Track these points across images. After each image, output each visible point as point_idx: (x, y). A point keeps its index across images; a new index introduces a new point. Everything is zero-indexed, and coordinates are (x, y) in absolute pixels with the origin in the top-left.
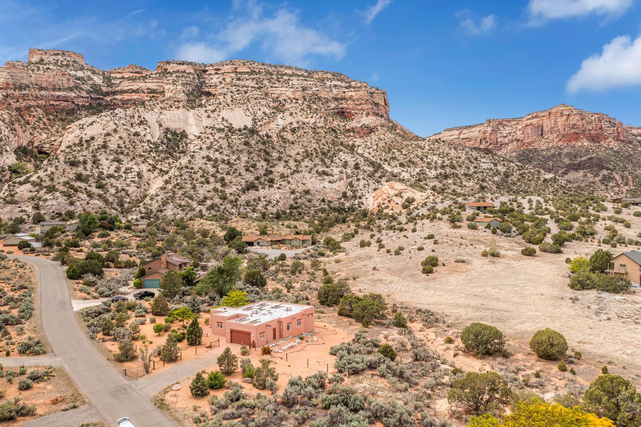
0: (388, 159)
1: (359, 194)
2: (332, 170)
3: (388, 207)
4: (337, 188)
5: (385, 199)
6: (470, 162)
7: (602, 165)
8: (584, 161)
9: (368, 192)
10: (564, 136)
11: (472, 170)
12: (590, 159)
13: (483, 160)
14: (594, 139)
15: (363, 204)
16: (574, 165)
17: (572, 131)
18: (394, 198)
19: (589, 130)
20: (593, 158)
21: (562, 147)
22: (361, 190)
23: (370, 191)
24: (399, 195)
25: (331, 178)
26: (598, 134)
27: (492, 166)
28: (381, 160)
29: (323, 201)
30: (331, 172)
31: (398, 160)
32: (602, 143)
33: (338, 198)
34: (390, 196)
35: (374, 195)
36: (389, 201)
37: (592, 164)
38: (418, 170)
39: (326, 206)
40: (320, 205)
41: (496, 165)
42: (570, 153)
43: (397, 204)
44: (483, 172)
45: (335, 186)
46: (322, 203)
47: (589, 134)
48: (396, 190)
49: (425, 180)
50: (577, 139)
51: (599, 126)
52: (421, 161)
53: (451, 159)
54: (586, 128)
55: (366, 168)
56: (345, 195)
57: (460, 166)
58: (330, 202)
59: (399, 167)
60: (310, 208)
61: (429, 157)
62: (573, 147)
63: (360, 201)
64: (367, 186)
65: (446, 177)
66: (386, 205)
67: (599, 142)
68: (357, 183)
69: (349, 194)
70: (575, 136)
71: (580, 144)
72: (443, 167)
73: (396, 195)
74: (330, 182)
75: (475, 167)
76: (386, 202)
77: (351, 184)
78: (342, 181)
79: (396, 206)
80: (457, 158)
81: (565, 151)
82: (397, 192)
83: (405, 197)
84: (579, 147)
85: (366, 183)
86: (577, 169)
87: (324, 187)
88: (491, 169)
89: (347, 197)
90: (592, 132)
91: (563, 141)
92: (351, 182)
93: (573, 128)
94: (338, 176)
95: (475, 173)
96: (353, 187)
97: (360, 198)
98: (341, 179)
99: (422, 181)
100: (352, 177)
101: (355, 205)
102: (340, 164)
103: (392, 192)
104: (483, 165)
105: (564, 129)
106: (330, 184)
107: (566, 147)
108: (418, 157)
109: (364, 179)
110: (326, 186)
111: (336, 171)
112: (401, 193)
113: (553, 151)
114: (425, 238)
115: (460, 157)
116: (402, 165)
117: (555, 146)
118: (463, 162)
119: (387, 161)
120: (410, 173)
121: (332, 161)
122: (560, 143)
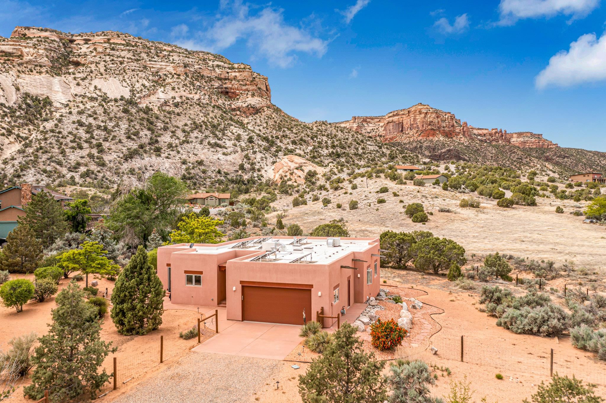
0: (279, 137)
1: (257, 167)
2: (224, 142)
3: (290, 179)
4: (233, 161)
5: (287, 172)
6: (357, 143)
7: (460, 156)
8: (444, 152)
9: (267, 165)
10: (422, 131)
11: (360, 151)
12: (449, 151)
13: (368, 143)
14: (448, 135)
15: (262, 177)
16: (435, 156)
17: (430, 127)
18: (295, 171)
19: (443, 127)
20: (452, 150)
21: (422, 141)
22: (259, 163)
23: (268, 163)
24: (300, 168)
25: (225, 150)
26: (451, 131)
27: (377, 148)
28: (272, 137)
29: (219, 172)
30: (224, 144)
31: (290, 138)
32: (454, 139)
33: (235, 171)
34: (291, 168)
35: (273, 167)
36: (291, 174)
37: (451, 155)
38: (310, 148)
39: (222, 178)
40: (216, 176)
41: (380, 148)
42: (429, 146)
43: (300, 177)
44: (371, 153)
45: (229, 158)
46: (218, 175)
47: (443, 130)
48: (296, 163)
49: (320, 157)
50: (433, 135)
51: (451, 124)
52: (312, 140)
53: (340, 140)
54: (440, 126)
55: (260, 142)
56: (242, 167)
57: (349, 147)
58: (227, 174)
59: (291, 145)
60: (205, 179)
61: (319, 137)
62: (431, 141)
63: (259, 173)
64: (265, 159)
65: (339, 156)
66: (288, 177)
67: (452, 138)
68: (253, 156)
69: (247, 166)
70: (432, 132)
71: (437, 139)
72: (333, 147)
73: (297, 169)
74: (224, 154)
75: (363, 149)
76: (288, 174)
77: (247, 157)
78: (237, 154)
79: (299, 178)
80: (344, 139)
81: (425, 144)
82: (297, 165)
83: (306, 171)
84: (437, 141)
85: (263, 156)
86: (438, 159)
87: (218, 159)
88: (377, 151)
89: (245, 170)
90: (446, 129)
91: (423, 136)
92: (247, 154)
93: (430, 125)
94: (232, 148)
95: (364, 153)
96: (249, 159)
97: (259, 170)
98: (235, 152)
99: (316, 158)
100: (247, 150)
101: (254, 177)
102: (233, 138)
103: (293, 166)
104: (370, 147)
105: (423, 126)
106: (224, 156)
107: (425, 141)
108: (308, 136)
109: (261, 152)
110: (220, 158)
111: (229, 144)
112: (301, 167)
113: (415, 144)
114: (377, 192)
115: (347, 139)
116: (294, 143)
117: (416, 140)
118: (351, 143)
119: (278, 138)
120: (304, 150)
121: (224, 134)
122: (420, 138)
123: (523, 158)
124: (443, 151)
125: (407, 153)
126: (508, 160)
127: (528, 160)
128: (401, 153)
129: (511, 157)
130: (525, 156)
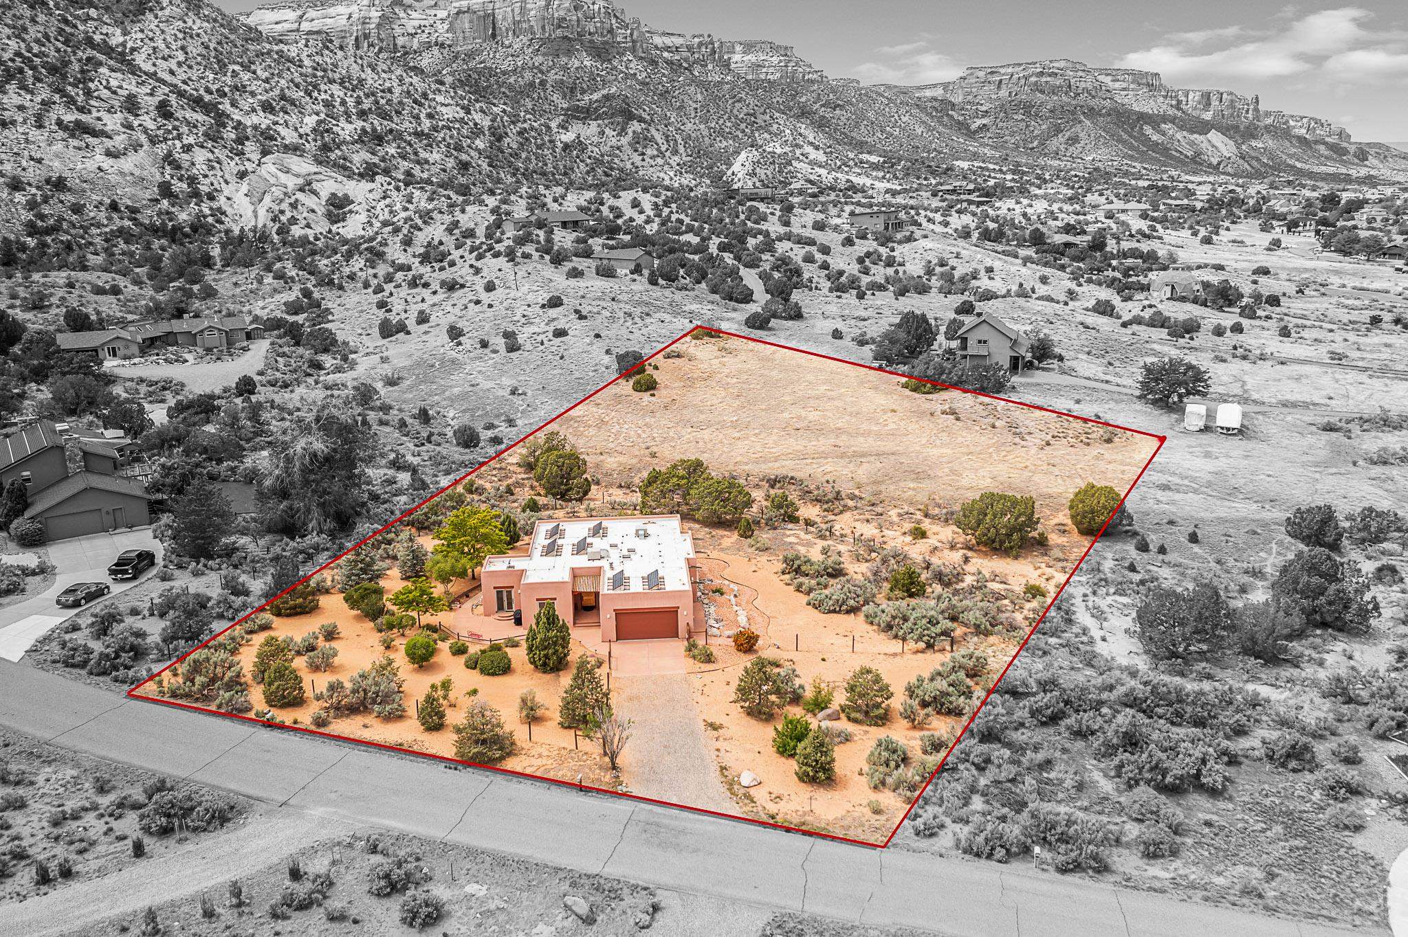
0: (227, 89)
1: (204, 189)
2: (99, 119)
3: (293, 221)
4: (137, 172)
5: (282, 201)
6: (415, 101)
7: (631, 112)
8: (596, 101)
9: (227, 182)
10: (543, 42)
11: (426, 124)
12: (607, 97)
13: (440, 98)
14: (602, 53)
15: (224, 213)
16: (577, 109)
17: (559, 32)
18: (299, 195)
19: (590, 34)
20: (613, 96)
21: (544, 69)
22: (206, 176)
23: (227, 176)
24: (307, 187)
25: (108, 143)
26: (607, 43)
27: (462, 114)
28: (208, 91)
29: (114, 207)
30: (99, 126)
31: (253, 94)
32: (615, 63)
33: (150, 200)
34: (289, 190)
35: (244, 188)
36: (294, 206)
37: (611, 108)
38: (310, 121)
39: (127, 223)
40: (110, 219)
41: (468, 112)
42: (562, 82)
43: (313, 211)
44: (449, 129)
45: (128, 163)
46: (115, 216)
47: (590, 42)
48: (298, 176)
49: (338, 148)
50: (569, 53)
51: (607, 26)
52: (308, 98)
53: (373, 94)
54: (583, 29)
55: (189, 114)
56: (166, 190)
57: (398, 113)
58: (134, 210)
59: (261, 114)
60: (86, 229)
61: (323, 87)
62: (565, 68)
63: (215, 205)
64: (215, 164)
65: (379, 139)
66: (288, 214)
67: (609, 61)
68: (185, 156)
69: (180, 187)
70: (565, 46)
71: (577, 64)
72: (362, 114)
73: (301, 190)
74: (109, 154)
75: (430, 116)
76: (285, 206)
77: (169, 159)
78: (141, 153)
79: (311, 215)
80: (383, 91)
81: (552, 76)
82: (301, 181)
83: (325, 195)
84: (577, 69)
85: (211, 156)
86: (585, 118)
87: (99, 168)
88: (462, 121)
89: (177, 197)
90: (595, 38)
91: (544, 55)
92: (170, 154)
93: (559, 26)
94: (123, 136)
95: (435, 129)
96: (179, 167)
97: (211, 197)
98: (137, 147)
99: (330, 150)
100: (166, 139)
101: (205, 217)
102: (117, 104)
103: (291, 182)
104: (444, 110)
105: (543, 28)
106: (111, 161)
107: (551, 68)
108: (297, 86)
109: (202, 147)
110: (105, 166)
111: (112, 122)
112: (309, 184)
113: (528, 75)
114: (543, 306)
115: (390, 91)
116: (267, 107)
117: (530, 64)
118: (400, 103)
119: (225, 95)
120: (296, 129)
121: (88, 93)
122: (539, 60)
124: (595, 96)
125: (525, 121)
126: (729, 118)
128: (513, 123)
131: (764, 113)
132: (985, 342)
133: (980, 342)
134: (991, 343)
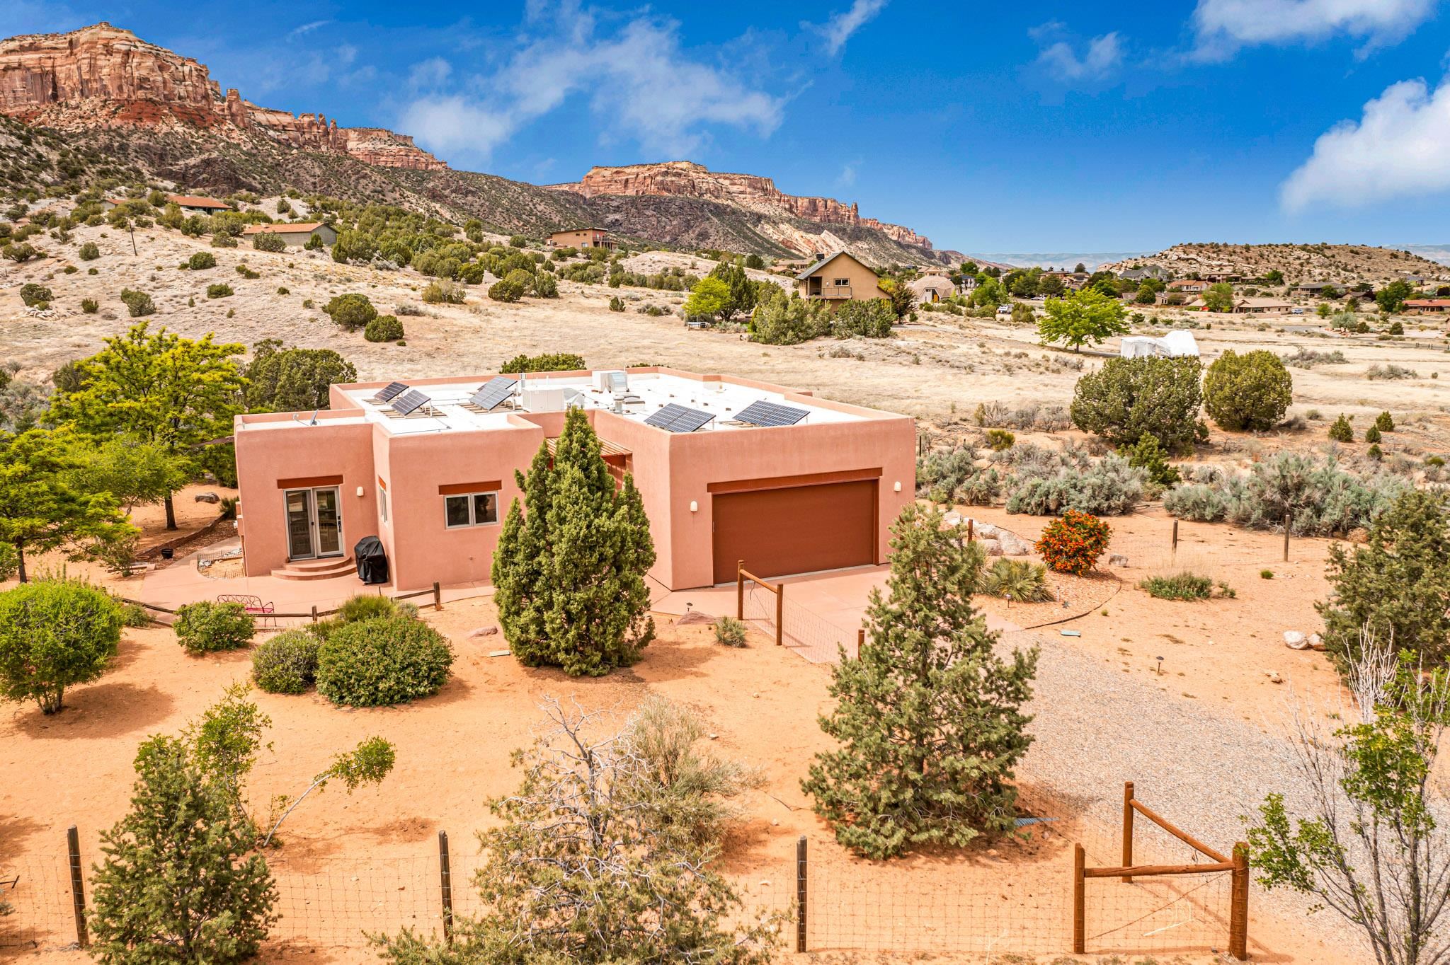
7: (238, 180)
8: (194, 166)
10: (120, 104)
12: (208, 163)
14: (196, 119)
17: (141, 94)
19: (180, 98)
20: (215, 161)
21: (124, 132)
26: (202, 109)
32: (214, 131)
37: (213, 173)
42: (148, 147)
47: (180, 106)
50: (155, 117)
51: (201, 91)
54: (172, 92)
62: (151, 133)
67: (206, 129)
70: (149, 109)
71: (165, 129)
81: (134, 141)
84: (166, 134)
90: (187, 103)
91: (123, 118)
93: (141, 87)
105: (120, 88)
107: (133, 132)
113: (103, 139)
117: (105, 127)
122: (116, 123)
123: (386, 192)
124: (192, 161)
125: (107, 163)
126: (354, 194)
127: (397, 195)
128: (92, 162)
129: (360, 187)
130: (391, 187)
131: (393, 191)
132: (845, 282)
133: (838, 282)
134: (852, 283)
